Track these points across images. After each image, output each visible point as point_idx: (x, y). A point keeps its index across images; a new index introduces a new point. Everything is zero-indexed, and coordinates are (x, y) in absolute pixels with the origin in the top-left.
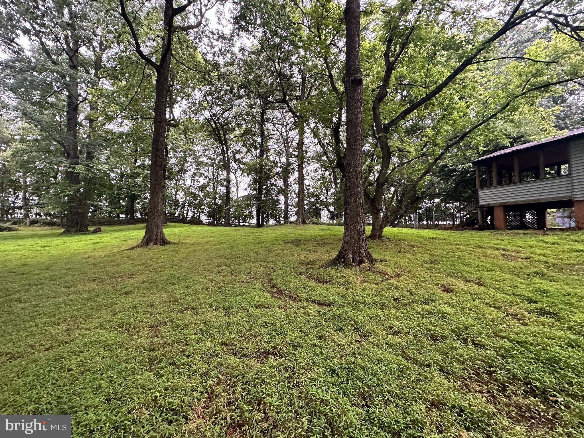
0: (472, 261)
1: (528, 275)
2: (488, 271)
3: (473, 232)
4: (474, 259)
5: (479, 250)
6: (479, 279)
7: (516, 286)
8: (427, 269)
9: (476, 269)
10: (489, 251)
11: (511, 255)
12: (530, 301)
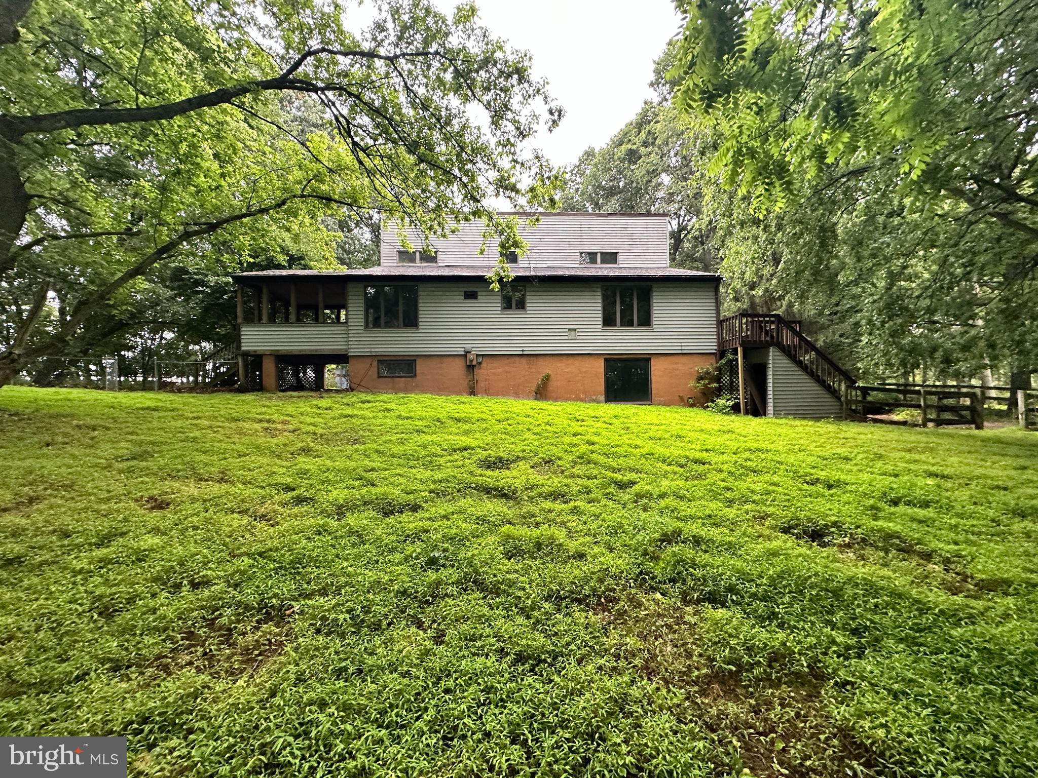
0: (216, 444)
1: (292, 454)
2: (240, 456)
3: (228, 396)
4: (221, 441)
5: (233, 425)
6: (223, 473)
7: (274, 473)
8: (120, 471)
9: (221, 456)
10: (246, 425)
11: (276, 429)
12: (289, 488)
